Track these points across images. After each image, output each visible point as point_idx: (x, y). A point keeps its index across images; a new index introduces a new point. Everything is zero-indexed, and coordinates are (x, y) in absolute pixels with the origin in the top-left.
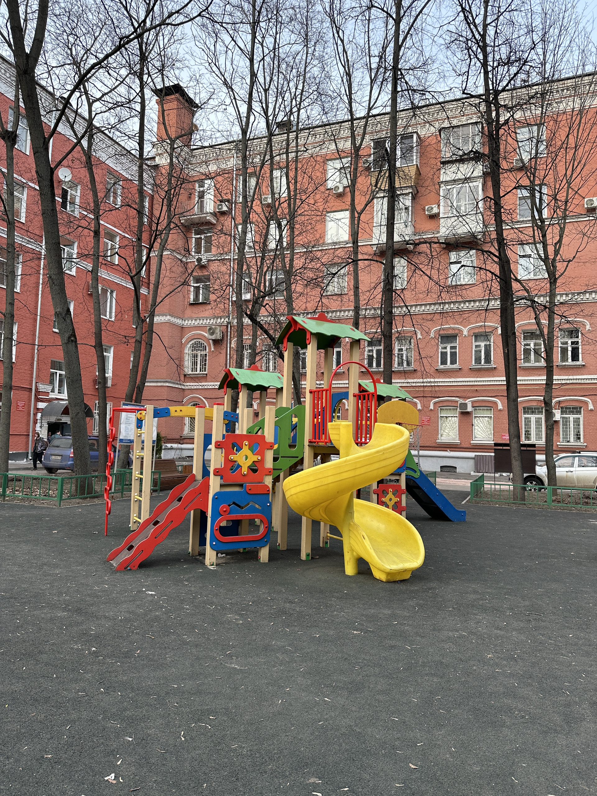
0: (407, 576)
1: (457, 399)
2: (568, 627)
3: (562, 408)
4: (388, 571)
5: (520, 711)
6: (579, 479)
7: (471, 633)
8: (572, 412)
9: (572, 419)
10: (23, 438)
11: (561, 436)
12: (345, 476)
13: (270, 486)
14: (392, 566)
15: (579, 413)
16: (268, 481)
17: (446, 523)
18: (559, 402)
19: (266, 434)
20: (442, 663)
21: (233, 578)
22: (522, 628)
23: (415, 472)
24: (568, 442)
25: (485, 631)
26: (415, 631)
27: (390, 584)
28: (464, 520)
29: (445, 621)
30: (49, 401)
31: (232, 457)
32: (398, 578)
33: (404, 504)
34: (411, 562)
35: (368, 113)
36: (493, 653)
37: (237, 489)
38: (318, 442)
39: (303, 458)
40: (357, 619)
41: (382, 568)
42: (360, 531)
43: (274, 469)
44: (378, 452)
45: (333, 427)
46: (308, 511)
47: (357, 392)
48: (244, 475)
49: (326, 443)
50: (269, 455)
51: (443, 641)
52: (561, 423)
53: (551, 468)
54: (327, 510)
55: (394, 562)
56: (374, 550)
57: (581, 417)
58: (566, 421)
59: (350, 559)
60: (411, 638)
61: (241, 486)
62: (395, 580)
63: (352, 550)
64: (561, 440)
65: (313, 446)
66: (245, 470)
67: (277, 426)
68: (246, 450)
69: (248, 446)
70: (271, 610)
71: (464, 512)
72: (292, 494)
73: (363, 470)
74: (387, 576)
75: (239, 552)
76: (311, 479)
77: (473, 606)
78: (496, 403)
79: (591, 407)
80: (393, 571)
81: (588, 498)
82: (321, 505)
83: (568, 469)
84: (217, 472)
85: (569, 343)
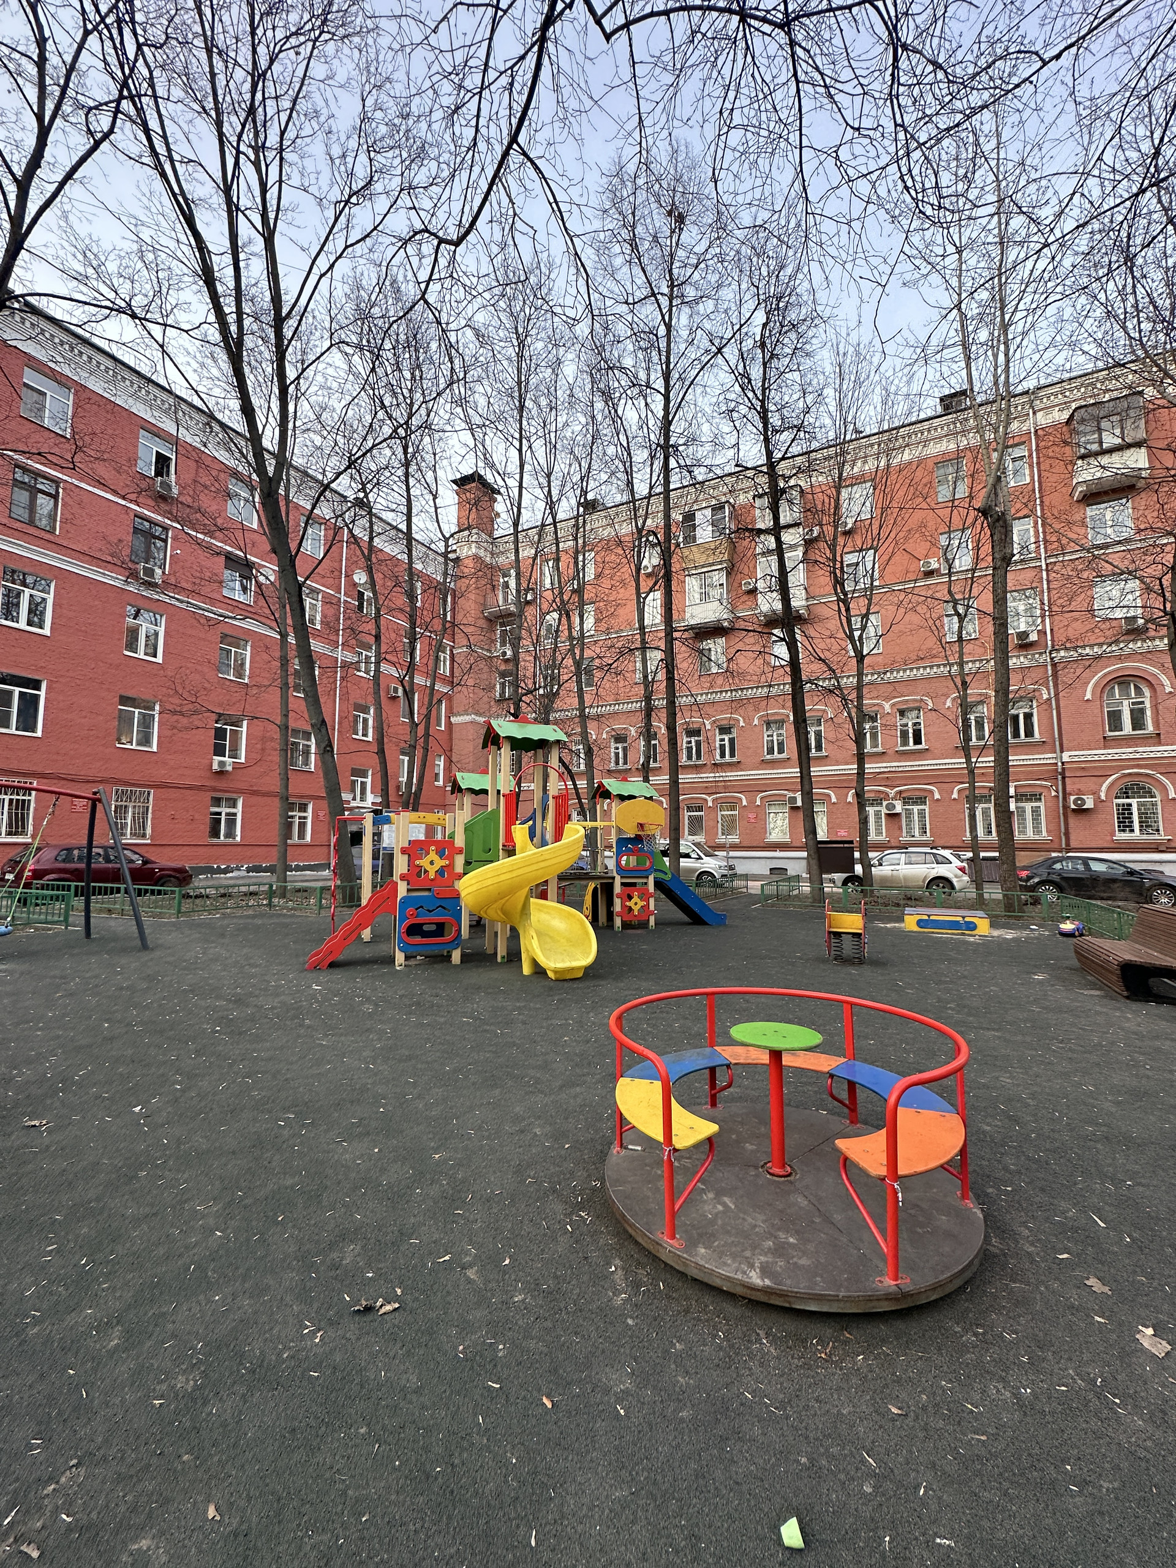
0: (580, 975)
1: (785, 792)
3: (904, 798)
4: (559, 970)
6: (906, 878)
8: (915, 803)
9: (916, 811)
10: (325, 849)
11: (904, 830)
15: (924, 803)
17: (700, 927)
18: (900, 792)
19: (455, 839)
23: (668, 873)
24: (913, 836)
28: (725, 924)
30: (351, 809)
31: (417, 862)
32: (569, 976)
33: (652, 907)
35: (650, 492)
37: (426, 894)
38: (507, 840)
42: (530, 932)
48: (432, 880)
49: (512, 842)
50: (459, 860)
52: (904, 815)
53: (867, 866)
54: (503, 909)
55: (563, 961)
56: (542, 949)
57: (926, 808)
58: (909, 813)
59: (527, 963)
61: (429, 890)
62: (565, 977)
63: (527, 951)
64: (904, 834)
65: (505, 843)
66: (432, 876)
68: (433, 856)
69: (434, 852)
71: (723, 916)
74: (558, 975)
78: (829, 796)
79: (937, 796)
81: (910, 899)
82: (494, 906)
83: (893, 867)
84: (403, 877)
85: (910, 724)
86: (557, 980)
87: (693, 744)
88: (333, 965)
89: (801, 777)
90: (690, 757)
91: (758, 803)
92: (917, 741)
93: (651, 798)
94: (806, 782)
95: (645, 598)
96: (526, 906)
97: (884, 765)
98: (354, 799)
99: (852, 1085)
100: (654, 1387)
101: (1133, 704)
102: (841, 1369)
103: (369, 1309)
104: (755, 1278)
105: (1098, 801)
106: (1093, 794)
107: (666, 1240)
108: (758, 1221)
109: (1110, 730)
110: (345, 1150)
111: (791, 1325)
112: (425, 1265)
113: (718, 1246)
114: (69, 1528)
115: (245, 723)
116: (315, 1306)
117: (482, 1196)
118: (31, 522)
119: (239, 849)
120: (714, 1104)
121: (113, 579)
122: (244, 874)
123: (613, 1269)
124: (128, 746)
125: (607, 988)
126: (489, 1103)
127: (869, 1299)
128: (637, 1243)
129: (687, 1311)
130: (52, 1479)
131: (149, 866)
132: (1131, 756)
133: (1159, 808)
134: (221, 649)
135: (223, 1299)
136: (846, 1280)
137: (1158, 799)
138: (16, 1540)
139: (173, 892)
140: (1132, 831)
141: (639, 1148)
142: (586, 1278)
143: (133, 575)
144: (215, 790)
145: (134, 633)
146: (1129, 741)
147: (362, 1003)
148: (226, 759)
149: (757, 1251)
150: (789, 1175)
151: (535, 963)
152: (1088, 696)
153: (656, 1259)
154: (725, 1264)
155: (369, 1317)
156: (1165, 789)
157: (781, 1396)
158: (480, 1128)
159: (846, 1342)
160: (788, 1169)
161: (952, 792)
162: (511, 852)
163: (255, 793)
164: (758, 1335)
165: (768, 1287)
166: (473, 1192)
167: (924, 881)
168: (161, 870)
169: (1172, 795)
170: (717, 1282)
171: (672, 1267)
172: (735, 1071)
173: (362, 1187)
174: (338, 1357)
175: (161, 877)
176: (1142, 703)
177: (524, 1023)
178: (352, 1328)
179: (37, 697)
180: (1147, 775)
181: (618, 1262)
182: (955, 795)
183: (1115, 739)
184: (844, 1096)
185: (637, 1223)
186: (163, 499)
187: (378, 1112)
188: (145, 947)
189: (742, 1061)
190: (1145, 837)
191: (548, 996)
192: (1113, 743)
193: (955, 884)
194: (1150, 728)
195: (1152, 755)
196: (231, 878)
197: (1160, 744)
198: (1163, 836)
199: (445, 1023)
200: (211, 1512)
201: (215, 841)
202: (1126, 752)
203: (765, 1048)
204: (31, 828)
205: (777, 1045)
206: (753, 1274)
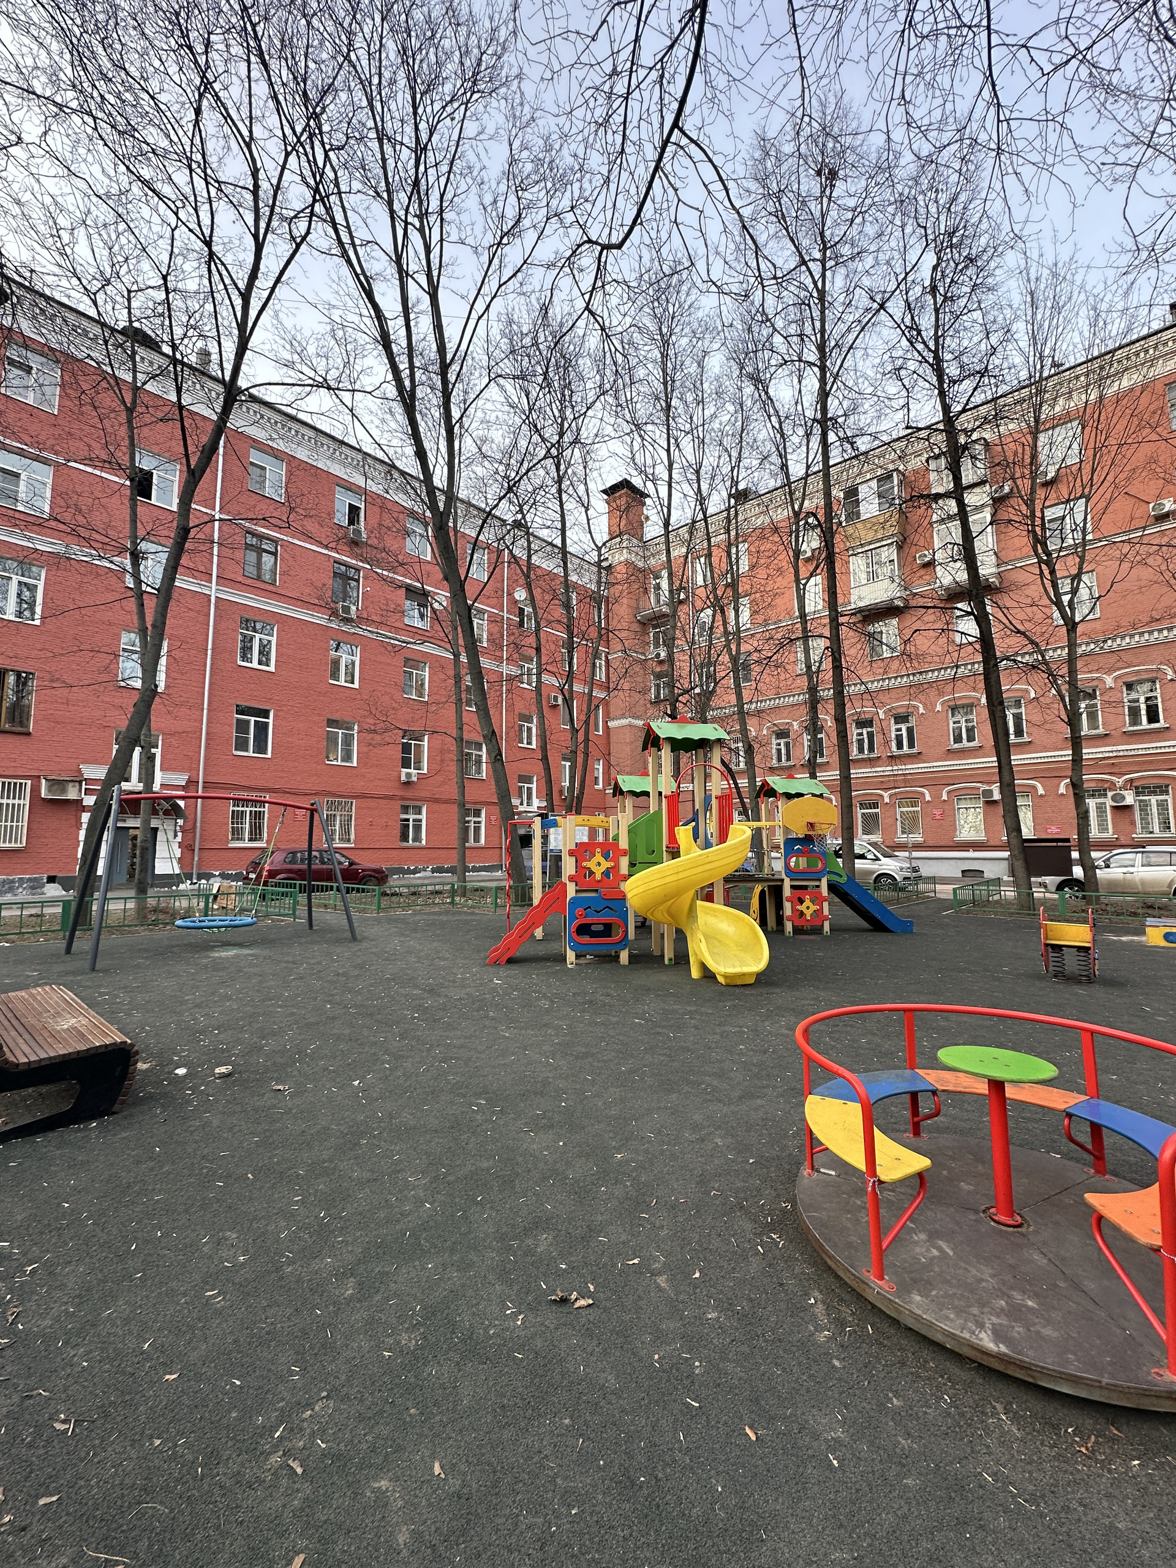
0: (752, 981)
1: (979, 785)
3: (1137, 788)
4: (729, 975)
6: (1143, 882)
8: (1153, 793)
9: (1154, 802)
10: (498, 852)
11: (1139, 826)
15: (1167, 793)
18: (1132, 780)
19: (620, 841)
24: (1151, 833)
28: (912, 932)
30: (519, 813)
31: (584, 864)
32: (740, 982)
33: (826, 912)
34: (756, 964)
35: (807, 472)
37: (593, 895)
38: (670, 842)
41: (717, 971)
42: (698, 935)
46: (650, 912)
48: (599, 881)
49: (676, 844)
50: (624, 862)
52: (1137, 808)
53: (1090, 868)
54: (669, 911)
55: (734, 966)
56: (711, 953)
57: (1169, 798)
58: (1144, 807)
59: (695, 966)
61: (596, 891)
62: (736, 983)
63: (696, 955)
64: (1139, 830)
65: (668, 845)
66: (598, 877)
68: (599, 857)
69: (600, 854)
71: (911, 922)
74: (729, 980)
78: (1034, 787)
81: (1151, 907)
82: (661, 908)
83: (1125, 870)
84: (571, 879)
85: (1142, 699)
86: (727, 985)
87: (865, 736)
88: (511, 961)
89: (1000, 767)
90: (861, 750)
91: (945, 797)
92: (1153, 717)
93: (821, 796)
94: (1006, 773)
95: (805, 585)
96: (692, 909)
97: (1109, 749)
98: (522, 804)
99: (1096, 1129)
100: (871, 1443)
102: (1110, 1471)
103: (564, 1301)
104: (987, 1342)
107: (871, 1279)
108: (985, 1275)
110: (533, 1141)
111: (1037, 1405)
112: (614, 1265)
113: (936, 1296)
114: (324, 1454)
115: (426, 737)
116: (516, 1288)
117: (666, 1202)
118: (259, 578)
119: (425, 851)
120: (917, 1132)
121: (319, 618)
122: (429, 874)
123: (813, 1301)
124: (335, 763)
125: (782, 996)
126: (666, 1108)
127: (1145, 1394)
128: (837, 1277)
129: (903, 1364)
130: (309, 1405)
131: (354, 867)
134: (405, 672)
135: (435, 1267)
136: (1111, 1364)
138: (284, 1454)
139: (374, 890)
141: (833, 1173)
142: (783, 1306)
143: (334, 613)
144: (403, 799)
145: (336, 663)
147: (538, 999)
148: (412, 771)
149: (986, 1310)
150: (1019, 1226)
151: (704, 967)
153: (860, 1297)
154: (947, 1318)
155: (565, 1309)
157: (1031, 1488)
158: (660, 1132)
159: (1113, 1440)
160: (1018, 1218)
162: (675, 854)
163: (437, 801)
164: (994, 1407)
165: (1005, 1355)
166: (657, 1197)
167: (1169, 887)
168: (363, 870)
170: (939, 1338)
171: (880, 1310)
172: (943, 1097)
173: (550, 1177)
174: (539, 1343)
175: (364, 877)
177: (696, 1027)
178: (551, 1317)
179: (267, 723)
181: (817, 1294)
184: (1085, 1139)
185: (838, 1256)
186: (355, 543)
187: (560, 1106)
188: (354, 938)
189: (951, 1088)
191: (720, 1001)
196: (419, 878)
199: (617, 1023)
200: (437, 1470)
201: (405, 844)
203: (984, 1076)
204: (266, 835)
205: (998, 1074)
206: (983, 1335)
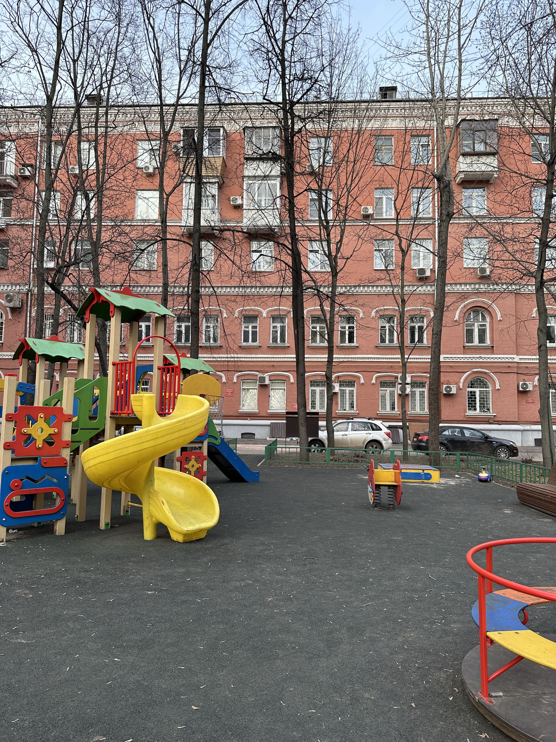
0: (203, 535)
1: (257, 373)
2: (335, 567)
3: (340, 382)
4: (185, 532)
5: (291, 643)
6: (352, 441)
7: (257, 581)
8: (348, 386)
9: (347, 391)
11: (339, 405)
12: (146, 445)
13: (68, 458)
14: (188, 527)
15: (353, 386)
16: (66, 454)
18: (338, 377)
19: (64, 406)
20: (228, 611)
21: (25, 553)
22: (299, 571)
23: (216, 439)
24: (345, 410)
25: (268, 577)
26: (206, 585)
27: (187, 544)
28: (258, 481)
29: (234, 573)
31: (25, 430)
32: (195, 538)
33: (205, 469)
34: (207, 522)
36: (273, 596)
37: (30, 463)
38: (120, 414)
39: (104, 430)
40: (152, 580)
41: (179, 530)
42: (159, 498)
43: (72, 442)
44: (179, 422)
45: (136, 399)
46: (108, 481)
47: (161, 365)
48: (39, 449)
49: (129, 414)
50: (67, 428)
51: (231, 591)
52: (339, 393)
53: (331, 432)
54: (127, 479)
55: (191, 524)
56: (173, 514)
57: (355, 389)
58: (343, 392)
59: (149, 524)
60: (202, 592)
61: (36, 459)
62: (191, 540)
64: (339, 408)
65: (115, 417)
66: (39, 444)
67: (77, 398)
68: (41, 423)
69: (43, 419)
70: (64, 581)
71: (258, 473)
72: (91, 465)
73: (164, 439)
74: (184, 537)
75: (33, 527)
76: (111, 450)
77: (259, 557)
78: (288, 377)
79: (362, 381)
80: (190, 532)
81: (358, 456)
83: (343, 433)
85: (347, 328)
86: (185, 542)
89: (298, 362)
91: (235, 380)
92: (351, 340)
93: (208, 373)
94: (301, 366)
101: (481, 325)
105: (459, 389)
106: (456, 384)
109: (467, 342)
132: (478, 360)
133: (491, 395)
137: (490, 389)
140: (475, 409)
146: (476, 350)
152: (457, 318)
156: (494, 383)
161: (372, 379)
162: (122, 420)
167: (363, 444)
169: (498, 387)
176: (485, 325)
180: (485, 373)
182: (374, 381)
183: (470, 348)
190: (483, 414)
192: (468, 351)
193: (384, 445)
194: (488, 342)
195: (489, 360)
197: (493, 353)
198: (491, 413)
202: (475, 357)
